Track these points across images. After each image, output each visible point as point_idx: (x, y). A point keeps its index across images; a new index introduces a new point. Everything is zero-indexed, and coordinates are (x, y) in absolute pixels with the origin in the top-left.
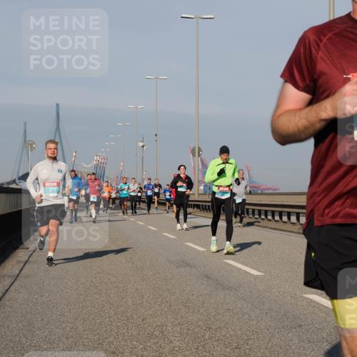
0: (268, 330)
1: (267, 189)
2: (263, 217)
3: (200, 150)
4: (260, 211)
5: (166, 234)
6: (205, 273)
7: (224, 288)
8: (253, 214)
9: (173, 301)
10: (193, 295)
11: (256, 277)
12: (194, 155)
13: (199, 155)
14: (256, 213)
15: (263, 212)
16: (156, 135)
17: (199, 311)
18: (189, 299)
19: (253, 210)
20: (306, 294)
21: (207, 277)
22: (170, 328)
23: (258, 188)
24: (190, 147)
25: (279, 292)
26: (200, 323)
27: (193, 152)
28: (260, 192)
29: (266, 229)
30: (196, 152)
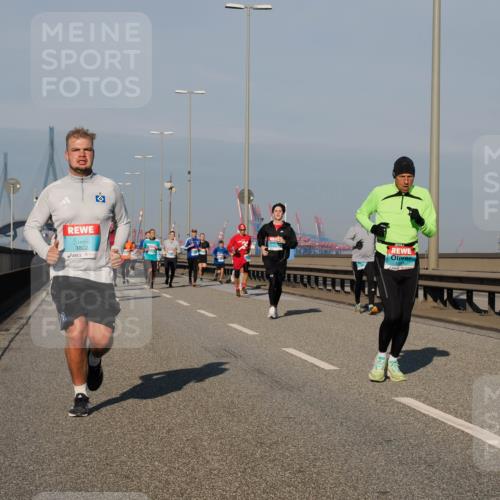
0: (344, 446)
1: (344, 250)
2: (338, 288)
3: (250, 193)
4: (333, 281)
5: (203, 312)
6: (257, 367)
7: (283, 387)
8: (325, 284)
9: (210, 405)
10: (239, 396)
11: (327, 373)
12: (242, 201)
13: (249, 201)
14: (329, 282)
15: (338, 281)
16: (189, 173)
17: (247, 419)
18: (232, 402)
19: (325, 279)
20: (397, 396)
21: (259, 371)
22: (206, 444)
23: (332, 247)
24: (237, 190)
25: (360, 394)
26: (249, 436)
27: (241, 196)
28: (334, 253)
29: (342, 305)
30: (245, 196)
